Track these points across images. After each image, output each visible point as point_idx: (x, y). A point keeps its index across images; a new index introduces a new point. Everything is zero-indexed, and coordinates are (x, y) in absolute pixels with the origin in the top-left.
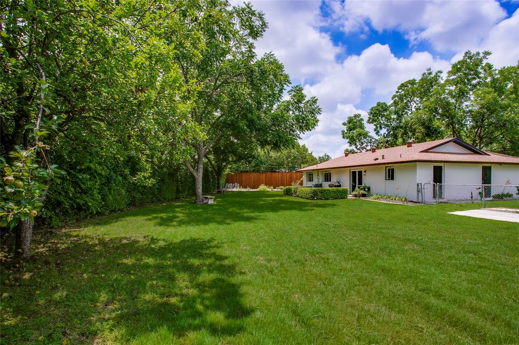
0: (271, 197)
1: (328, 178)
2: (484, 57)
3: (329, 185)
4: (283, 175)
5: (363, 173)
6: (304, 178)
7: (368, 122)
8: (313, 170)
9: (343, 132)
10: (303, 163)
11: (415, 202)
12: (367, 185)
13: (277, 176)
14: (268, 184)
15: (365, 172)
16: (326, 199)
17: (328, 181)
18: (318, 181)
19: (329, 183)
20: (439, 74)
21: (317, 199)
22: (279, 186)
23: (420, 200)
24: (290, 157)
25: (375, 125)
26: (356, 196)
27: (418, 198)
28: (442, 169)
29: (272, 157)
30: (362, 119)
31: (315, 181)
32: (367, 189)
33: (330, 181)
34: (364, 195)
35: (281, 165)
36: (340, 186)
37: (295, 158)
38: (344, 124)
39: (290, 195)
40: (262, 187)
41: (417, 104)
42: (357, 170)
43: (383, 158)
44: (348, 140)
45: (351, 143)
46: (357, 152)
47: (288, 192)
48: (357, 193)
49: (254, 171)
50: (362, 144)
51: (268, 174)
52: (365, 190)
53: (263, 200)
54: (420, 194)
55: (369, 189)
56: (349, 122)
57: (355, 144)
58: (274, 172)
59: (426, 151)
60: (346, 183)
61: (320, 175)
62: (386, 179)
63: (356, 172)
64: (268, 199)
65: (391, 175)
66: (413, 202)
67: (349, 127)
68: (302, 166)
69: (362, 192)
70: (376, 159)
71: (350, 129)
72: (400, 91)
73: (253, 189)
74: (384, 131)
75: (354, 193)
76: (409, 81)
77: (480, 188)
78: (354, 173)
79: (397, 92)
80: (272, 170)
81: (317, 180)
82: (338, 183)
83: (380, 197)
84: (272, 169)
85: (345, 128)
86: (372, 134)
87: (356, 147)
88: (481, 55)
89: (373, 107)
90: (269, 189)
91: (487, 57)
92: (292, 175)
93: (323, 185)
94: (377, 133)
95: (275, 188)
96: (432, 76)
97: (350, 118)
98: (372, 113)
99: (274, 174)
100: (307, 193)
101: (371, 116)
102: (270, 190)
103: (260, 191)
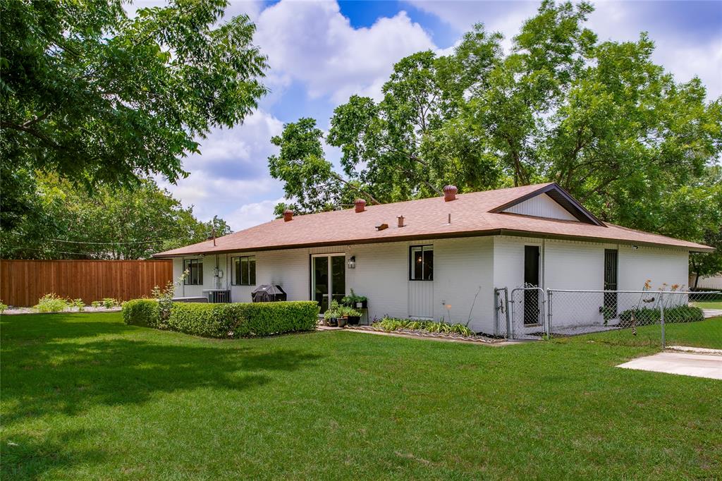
0: (87, 335)
1: (245, 274)
2: (580, 16)
3: (253, 295)
4: (111, 269)
5: (349, 263)
6: (179, 276)
7: (330, 141)
8: (205, 254)
9: (272, 160)
10: (166, 235)
11: (491, 336)
12: (360, 293)
13: (94, 269)
14: (68, 293)
15: (353, 259)
16: (262, 336)
17: (246, 283)
18: (219, 285)
19: (253, 289)
20: (497, 41)
21: (236, 336)
22: (99, 298)
23: (503, 330)
24: (131, 217)
25: (344, 150)
26: (334, 322)
27: (497, 325)
28: (538, 254)
29: (76, 216)
30: (318, 133)
31: (210, 284)
32: (359, 305)
33: (253, 283)
34: (353, 321)
35: (103, 239)
36: (283, 297)
37: (144, 221)
38: (276, 141)
39: (145, 325)
40: (48, 303)
41: (433, 110)
42: (329, 256)
43: (401, 225)
44: (284, 183)
45: (290, 190)
46: (305, 213)
47: (139, 318)
48: (335, 315)
49: (18, 256)
50: (315, 193)
51: (67, 266)
52: (355, 307)
53: (64, 349)
54: (502, 317)
55: (365, 303)
56: (288, 137)
57: (301, 194)
58: (85, 258)
59: (500, 210)
60: (300, 289)
61: (223, 267)
62: (410, 279)
63: (327, 258)
64: (82, 341)
65: (423, 268)
66: (485, 335)
67: (289, 150)
68: (167, 243)
69: (349, 311)
70: (384, 227)
71: (290, 155)
72: (400, 75)
73: (17, 306)
74: (361, 166)
75: (328, 315)
76: (420, 54)
77: (653, 300)
78: (321, 263)
79: (394, 77)
80: (79, 253)
81: (214, 280)
82: (279, 287)
83: (399, 324)
84: (78, 251)
85: (277, 151)
86: (338, 169)
87: (301, 201)
88: (576, 10)
89: (342, 107)
90: (73, 308)
91: (586, 15)
92: (138, 267)
93: (233, 296)
94: (347, 170)
95: (89, 304)
96: (484, 42)
97: (291, 126)
98: (339, 121)
99: (83, 265)
100: (204, 321)
101: (337, 129)
102: (75, 309)
103: (44, 314)
